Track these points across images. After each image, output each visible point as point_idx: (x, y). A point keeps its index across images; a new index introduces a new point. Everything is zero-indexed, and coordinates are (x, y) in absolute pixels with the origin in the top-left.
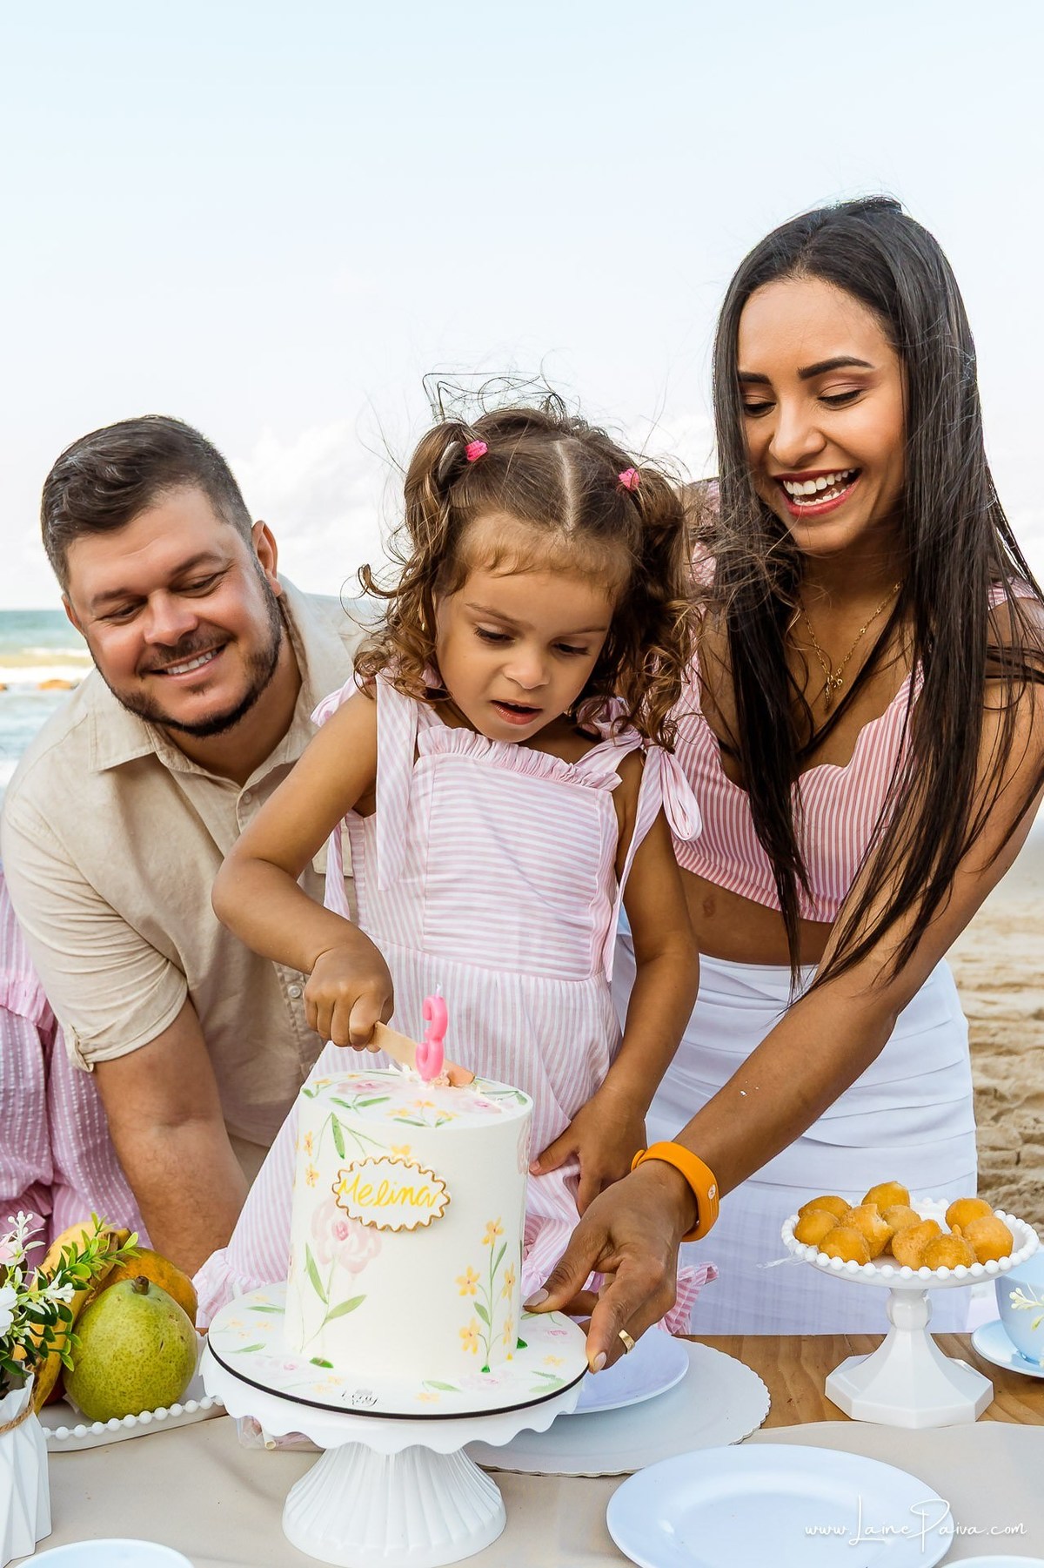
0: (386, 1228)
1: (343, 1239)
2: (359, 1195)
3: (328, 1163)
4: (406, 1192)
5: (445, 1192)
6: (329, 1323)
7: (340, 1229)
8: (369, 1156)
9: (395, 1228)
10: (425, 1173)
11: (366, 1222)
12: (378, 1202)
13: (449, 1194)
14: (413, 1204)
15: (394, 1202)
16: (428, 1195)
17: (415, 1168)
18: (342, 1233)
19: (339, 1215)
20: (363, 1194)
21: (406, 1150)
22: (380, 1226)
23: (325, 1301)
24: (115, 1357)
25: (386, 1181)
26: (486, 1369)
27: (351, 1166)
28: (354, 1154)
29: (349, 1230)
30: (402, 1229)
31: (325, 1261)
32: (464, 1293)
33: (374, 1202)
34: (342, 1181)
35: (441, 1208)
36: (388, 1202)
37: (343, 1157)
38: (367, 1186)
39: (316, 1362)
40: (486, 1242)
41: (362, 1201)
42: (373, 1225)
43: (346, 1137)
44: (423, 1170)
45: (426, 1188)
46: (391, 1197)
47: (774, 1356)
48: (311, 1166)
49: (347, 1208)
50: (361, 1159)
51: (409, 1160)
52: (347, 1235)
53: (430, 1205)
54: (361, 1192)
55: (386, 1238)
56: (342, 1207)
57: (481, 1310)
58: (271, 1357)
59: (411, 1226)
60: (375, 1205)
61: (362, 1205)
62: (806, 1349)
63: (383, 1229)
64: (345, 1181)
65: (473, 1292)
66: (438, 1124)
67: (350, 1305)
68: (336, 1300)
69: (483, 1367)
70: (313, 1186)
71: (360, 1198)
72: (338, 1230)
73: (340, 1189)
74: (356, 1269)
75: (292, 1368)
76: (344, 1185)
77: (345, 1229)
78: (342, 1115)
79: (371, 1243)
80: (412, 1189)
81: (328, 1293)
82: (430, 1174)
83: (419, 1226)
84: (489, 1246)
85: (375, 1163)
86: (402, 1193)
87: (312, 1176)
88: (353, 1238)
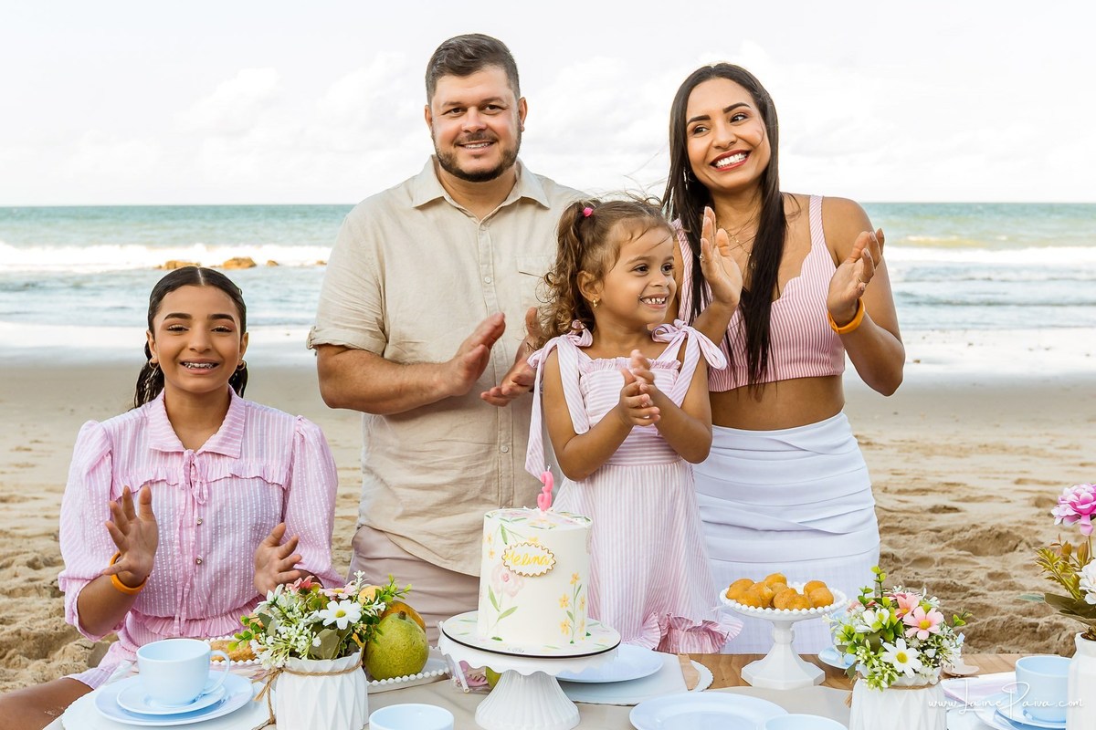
0: (527, 575)
1: (507, 581)
3: (499, 547)
4: (536, 558)
5: (553, 559)
6: (501, 620)
7: (505, 577)
8: (518, 543)
9: (531, 575)
11: (518, 573)
12: (523, 564)
13: (555, 560)
14: (539, 564)
15: (531, 564)
16: (546, 560)
17: (540, 548)
18: (506, 579)
19: (505, 570)
20: (516, 560)
21: (536, 540)
22: (524, 575)
23: (498, 611)
24: (392, 648)
25: (527, 554)
26: (572, 642)
27: (510, 548)
28: (511, 542)
29: (510, 577)
30: (534, 575)
31: (498, 592)
32: (563, 607)
33: (521, 564)
34: (506, 554)
35: (552, 566)
36: (527, 564)
37: (506, 544)
38: (518, 556)
39: (494, 638)
40: (572, 583)
41: (516, 564)
42: (521, 574)
43: (508, 535)
44: (544, 549)
45: (545, 557)
46: (529, 561)
47: (718, 662)
48: (491, 549)
49: (509, 566)
50: (515, 544)
51: (537, 544)
52: (509, 579)
53: (547, 565)
55: (526, 580)
56: (506, 566)
57: (570, 614)
58: (473, 637)
59: (538, 574)
62: (734, 659)
64: (508, 554)
65: (567, 607)
66: (550, 528)
67: (510, 612)
68: (504, 609)
70: (492, 558)
71: (515, 562)
72: (503, 577)
73: (506, 558)
74: (513, 595)
75: (483, 640)
76: (507, 556)
77: (507, 577)
78: (505, 524)
79: (520, 583)
80: (539, 557)
81: (500, 607)
82: (547, 550)
83: (542, 574)
84: (573, 586)
85: (521, 546)
86: (533, 559)
87: (491, 553)
88: (511, 580)
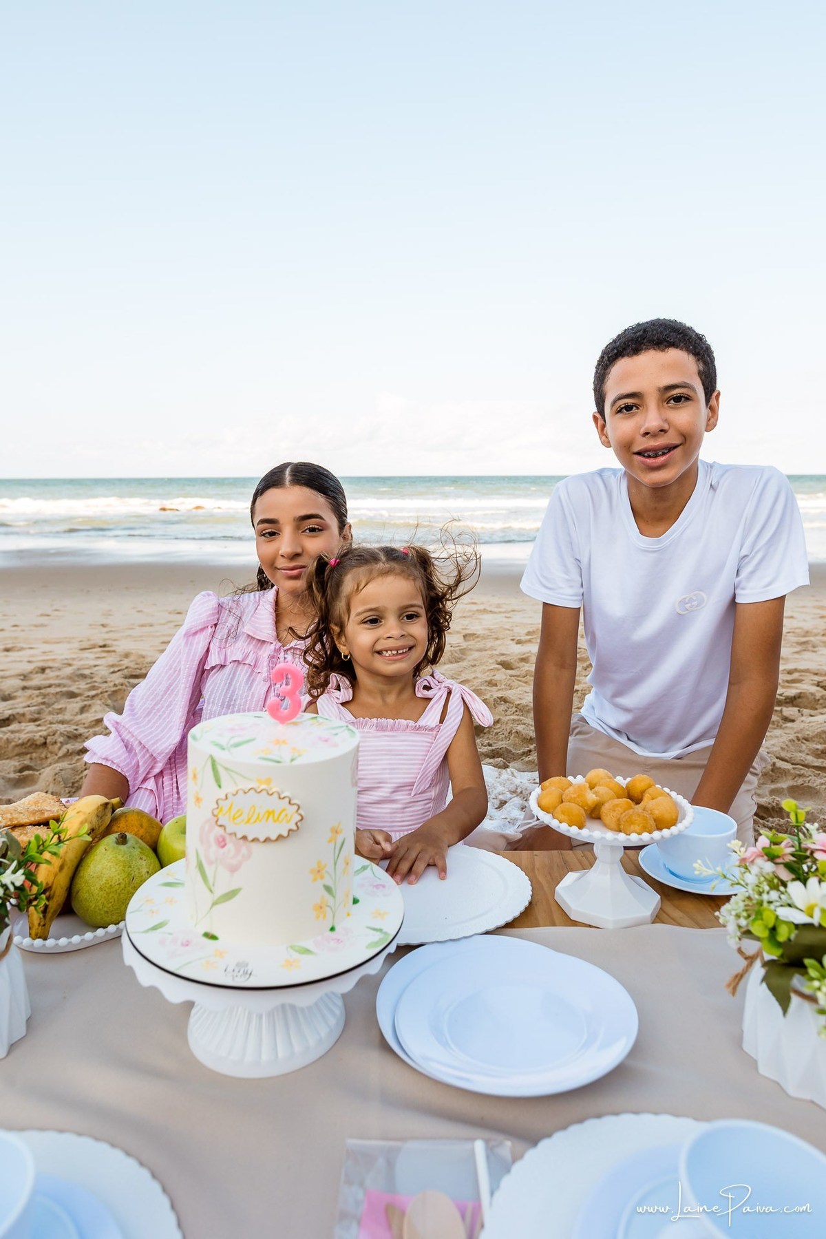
0: (255, 840)
1: (223, 847)
2: (234, 816)
3: (211, 793)
4: (270, 813)
5: (299, 811)
6: (215, 908)
7: (221, 840)
8: (239, 788)
9: (262, 839)
10: (284, 798)
11: (239, 836)
12: (249, 820)
13: (303, 813)
14: (275, 821)
15: (261, 821)
16: (286, 815)
17: (276, 796)
18: (222, 843)
19: (220, 831)
20: (236, 816)
21: (268, 781)
22: (250, 838)
23: (211, 891)
25: (253, 806)
27: (226, 796)
28: (228, 787)
29: (227, 841)
30: (267, 840)
31: (211, 863)
32: (315, 880)
33: (244, 822)
34: (220, 806)
35: (296, 824)
36: (255, 821)
37: (220, 787)
38: (239, 810)
39: (204, 937)
40: (330, 841)
41: (236, 821)
42: (244, 838)
43: (222, 772)
44: (282, 796)
45: (284, 810)
46: (258, 818)
48: (197, 792)
49: (224, 826)
50: (234, 791)
51: (271, 789)
52: (226, 845)
53: (288, 822)
55: (254, 846)
56: (221, 826)
57: (328, 889)
58: (170, 934)
59: (274, 837)
60: (245, 824)
61: (236, 824)
63: (253, 840)
64: (222, 807)
65: (322, 878)
66: (292, 760)
67: (230, 895)
68: (220, 891)
69: (330, 927)
70: (199, 807)
71: (234, 818)
72: (218, 841)
73: (219, 813)
74: (233, 869)
75: (188, 944)
76: (221, 810)
77: (224, 840)
78: (219, 754)
79: (244, 851)
80: (273, 811)
81: (213, 885)
82: (287, 800)
83: (280, 837)
84: (332, 845)
85: (245, 793)
86: (267, 815)
87: (198, 800)
88: (230, 846)
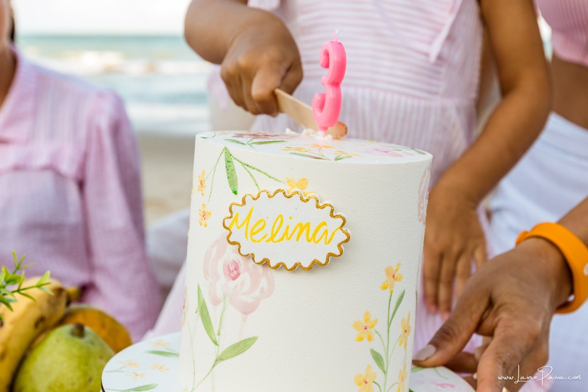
0: (280, 266)
1: (234, 278)
2: (252, 230)
3: (219, 199)
4: (303, 228)
5: (344, 228)
6: (219, 365)
7: (232, 268)
8: (262, 189)
9: (290, 266)
11: (258, 259)
14: (309, 240)
15: (289, 239)
16: (326, 232)
18: (234, 272)
19: (231, 253)
20: (255, 231)
21: (303, 183)
22: (273, 264)
23: (215, 343)
25: (280, 216)
27: (244, 200)
29: (241, 269)
30: (297, 268)
31: (216, 302)
32: (361, 339)
33: (267, 238)
34: (234, 216)
35: (339, 246)
36: (283, 238)
37: (235, 193)
38: (260, 221)
40: (384, 288)
41: (255, 238)
42: (265, 263)
45: (324, 224)
46: (285, 234)
48: (204, 205)
49: (239, 244)
50: (255, 193)
51: (305, 194)
52: (239, 274)
53: (328, 242)
54: (255, 226)
55: (279, 276)
56: (234, 243)
57: (377, 357)
59: (306, 264)
60: (268, 241)
61: (254, 241)
63: (277, 267)
64: (237, 214)
65: (370, 339)
70: (206, 226)
71: (253, 234)
72: (229, 269)
73: (232, 224)
74: (247, 310)
76: (235, 220)
77: (236, 268)
79: (263, 282)
80: (308, 224)
81: (219, 334)
83: (315, 265)
85: (269, 197)
86: (298, 230)
87: (204, 214)
88: (244, 277)
